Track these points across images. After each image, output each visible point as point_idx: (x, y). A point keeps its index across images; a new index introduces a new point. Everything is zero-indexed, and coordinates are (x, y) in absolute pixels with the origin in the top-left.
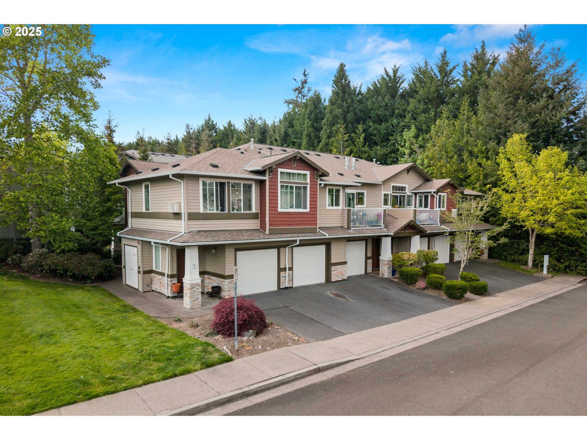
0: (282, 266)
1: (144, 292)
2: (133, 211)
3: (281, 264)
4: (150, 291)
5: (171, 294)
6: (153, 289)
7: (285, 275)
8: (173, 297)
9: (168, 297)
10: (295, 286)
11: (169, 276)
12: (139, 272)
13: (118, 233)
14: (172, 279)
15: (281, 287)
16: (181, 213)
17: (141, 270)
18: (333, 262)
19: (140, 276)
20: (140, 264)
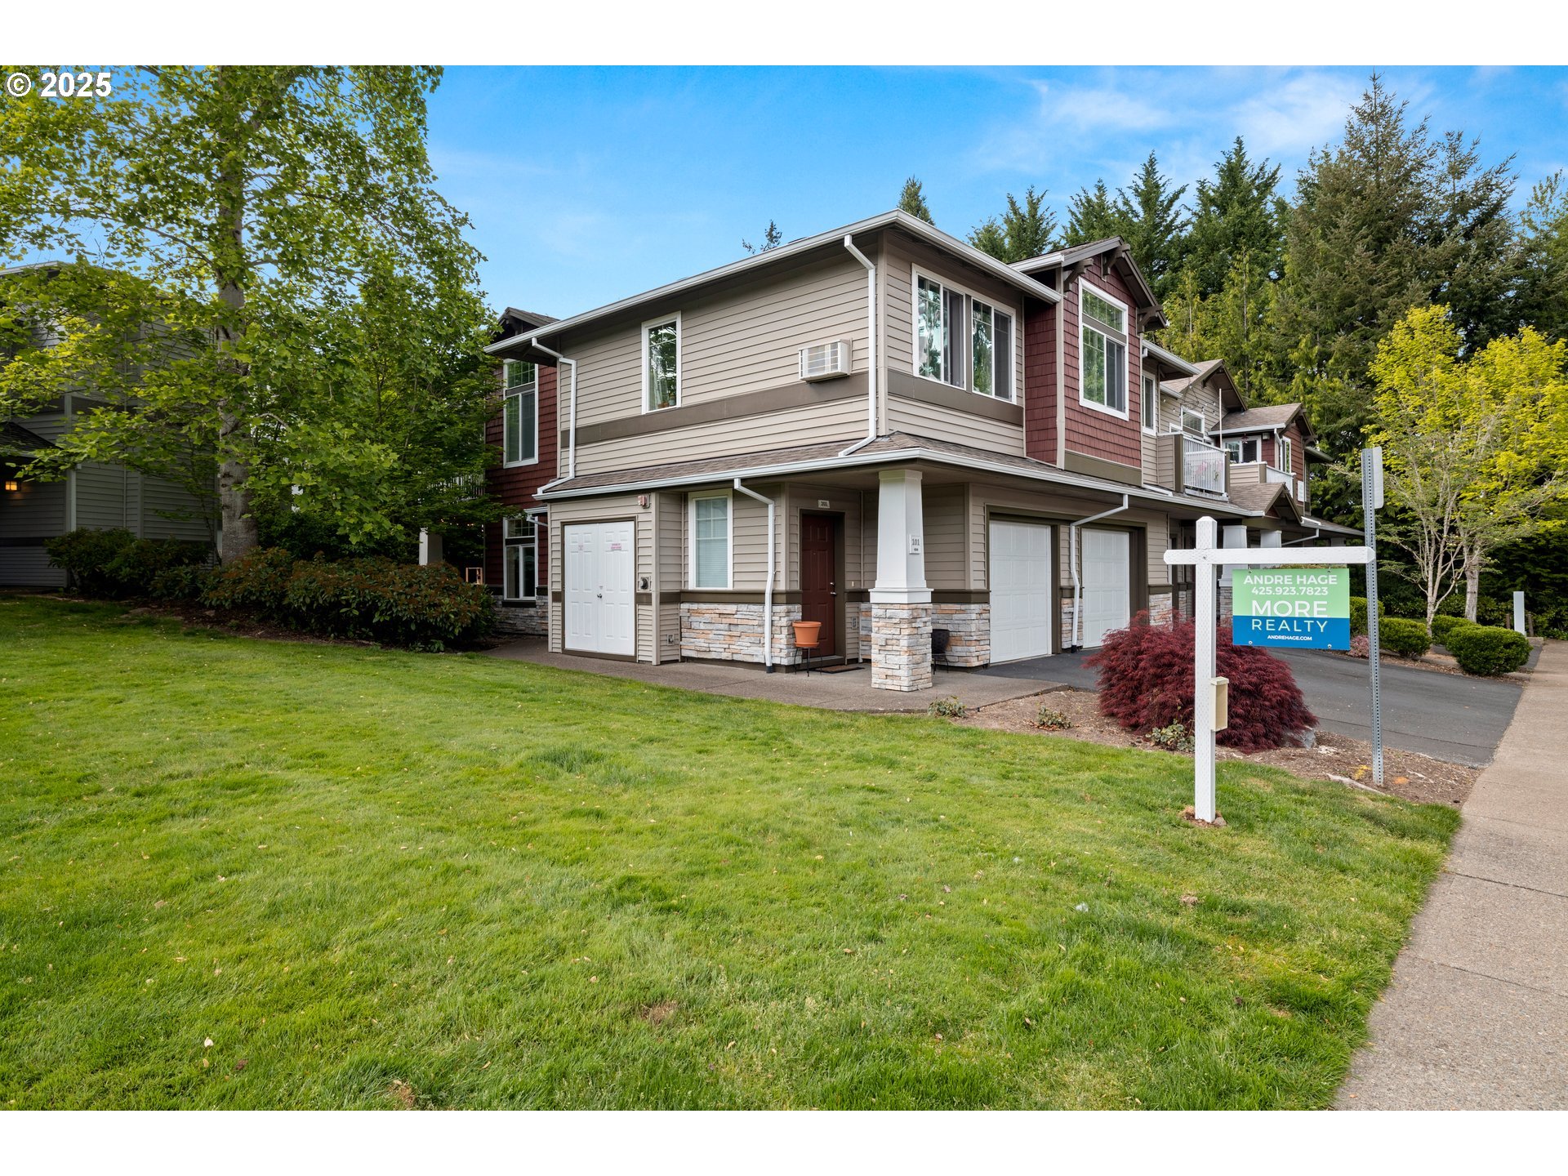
0: (1064, 583)
1: (663, 663)
2: (582, 423)
3: (1064, 575)
4: (676, 661)
5: (788, 655)
6: (685, 653)
7: (1071, 610)
8: (793, 668)
9: (774, 668)
10: (1086, 645)
11: (783, 598)
12: (641, 599)
13: (540, 491)
14: (790, 607)
15: (1066, 645)
16: (864, 374)
17: (653, 590)
18: (1151, 582)
19: (651, 611)
20: (650, 571)
